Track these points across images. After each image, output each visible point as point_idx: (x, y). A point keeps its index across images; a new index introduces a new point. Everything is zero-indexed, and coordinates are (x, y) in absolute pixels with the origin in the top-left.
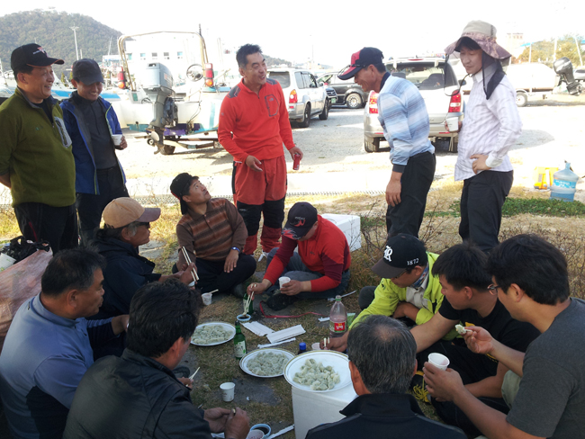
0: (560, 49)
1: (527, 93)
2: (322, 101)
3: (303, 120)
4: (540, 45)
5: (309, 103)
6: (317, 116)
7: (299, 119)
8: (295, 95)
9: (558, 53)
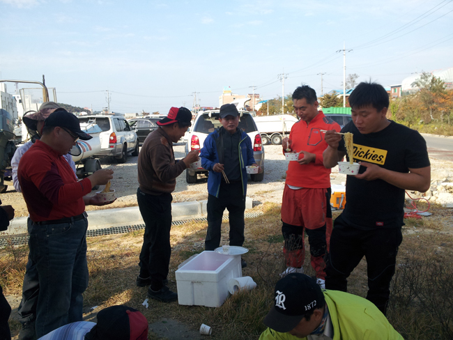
0: (286, 105)
1: (281, 135)
2: (133, 142)
3: (121, 157)
4: (272, 102)
5: (126, 143)
6: (130, 154)
7: (118, 156)
8: (115, 137)
9: (285, 107)
